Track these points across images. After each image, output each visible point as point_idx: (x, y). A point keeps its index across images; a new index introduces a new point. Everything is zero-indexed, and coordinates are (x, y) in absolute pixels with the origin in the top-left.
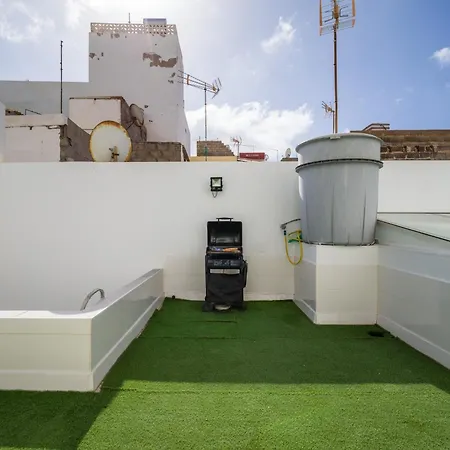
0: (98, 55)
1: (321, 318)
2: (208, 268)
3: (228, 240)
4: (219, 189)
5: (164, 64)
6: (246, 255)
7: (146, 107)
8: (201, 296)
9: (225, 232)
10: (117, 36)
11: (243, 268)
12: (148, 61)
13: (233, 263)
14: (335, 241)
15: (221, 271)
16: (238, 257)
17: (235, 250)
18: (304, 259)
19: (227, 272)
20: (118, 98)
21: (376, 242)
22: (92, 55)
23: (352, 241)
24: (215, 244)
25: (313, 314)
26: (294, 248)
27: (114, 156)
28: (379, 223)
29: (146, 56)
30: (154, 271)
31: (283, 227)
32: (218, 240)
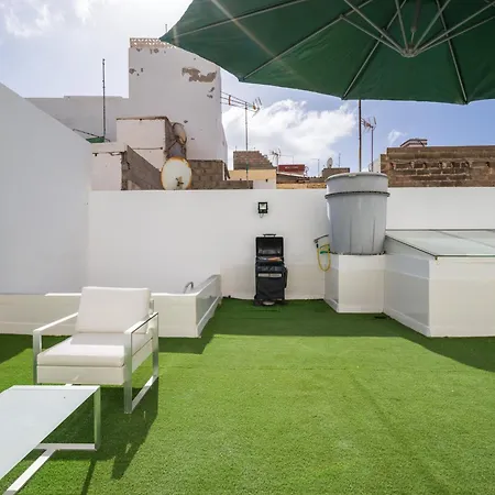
0: (139, 71)
1: (342, 308)
2: (257, 272)
3: (272, 252)
4: (265, 211)
5: (203, 79)
6: (287, 264)
7: (186, 122)
8: (251, 296)
9: (270, 246)
10: (156, 51)
11: (285, 273)
12: (188, 76)
13: (276, 269)
14: (353, 251)
15: (267, 275)
16: (281, 264)
17: (278, 259)
18: (332, 266)
19: (272, 275)
20: (163, 118)
21: (385, 253)
22: (132, 71)
23: (365, 252)
24: (262, 255)
25: (336, 306)
26: (324, 258)
27: (179, 184)
28: (387, 238)
29: (185, 71)
30: (214, 276)
31: (316, 241)
32: (264, 252)
